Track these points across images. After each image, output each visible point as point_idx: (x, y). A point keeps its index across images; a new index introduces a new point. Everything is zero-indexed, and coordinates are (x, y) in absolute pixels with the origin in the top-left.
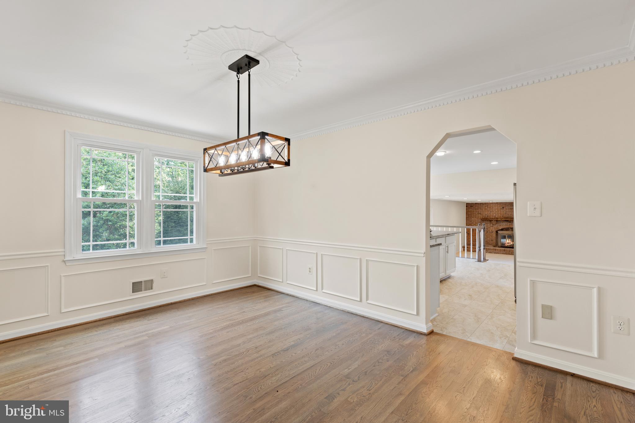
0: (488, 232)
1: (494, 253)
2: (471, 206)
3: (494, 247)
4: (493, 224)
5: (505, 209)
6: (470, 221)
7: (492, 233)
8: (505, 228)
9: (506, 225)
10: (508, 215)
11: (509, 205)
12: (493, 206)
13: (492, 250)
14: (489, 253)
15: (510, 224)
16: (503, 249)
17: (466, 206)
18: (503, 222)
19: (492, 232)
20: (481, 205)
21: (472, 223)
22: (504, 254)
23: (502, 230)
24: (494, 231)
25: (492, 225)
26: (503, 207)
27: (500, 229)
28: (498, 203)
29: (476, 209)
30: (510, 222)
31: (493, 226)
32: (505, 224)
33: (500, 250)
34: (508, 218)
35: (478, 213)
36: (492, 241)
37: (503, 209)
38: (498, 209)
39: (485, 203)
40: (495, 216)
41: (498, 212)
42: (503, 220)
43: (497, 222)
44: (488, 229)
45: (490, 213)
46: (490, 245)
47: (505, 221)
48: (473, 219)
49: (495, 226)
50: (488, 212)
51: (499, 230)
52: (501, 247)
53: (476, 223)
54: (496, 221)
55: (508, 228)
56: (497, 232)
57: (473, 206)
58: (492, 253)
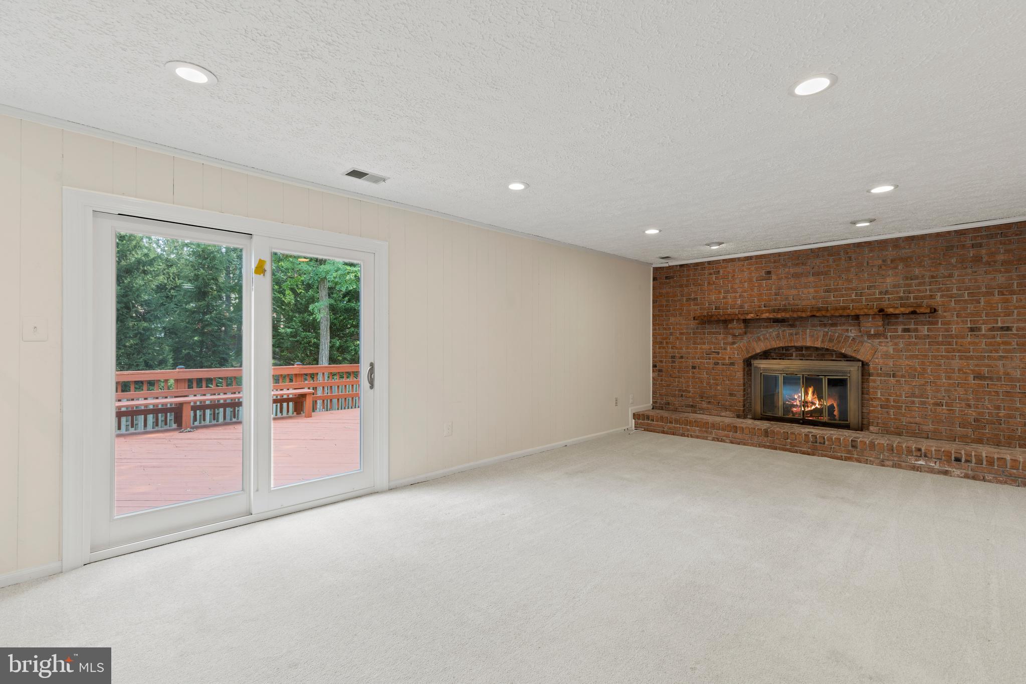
0: (718, 364)
1: (732, 442)
2: (667, 278)
3: (738, 417)
4: (734, 336)
5: (774, 277)
6: (665, 329)
7: (732, 368)
8: (775, 349)
9: (778, 336)
10: (787, 299)
11: (790, 264)
12: (734, 271)
13: (723, 430)
14: (713, 440)
15: (791, 334)
16: (765, 425)
17: (654, 279)
18: (767, 327)
19: (732, 364)
20: (696, 270)
21: (671, 334)
22: (765, 447)
23: (766, 355)
24: (739, 358)
25: (730, 339)
26: (769, 273)
27: (758, 351)
28: (750, 258)
29: (681, 286)
30: (792, 326)
31: (734, 343)
32: (774, 334)
33: (752, 431)
34: (785, 310)
35: (687, 301)
36: (731, 395)
37: (769, 279)
38: (750, 280)
39: (709, 263)
40: (741, 307)
41: (752, 290)
42: (768, 320)
43: (746, 327)
44: (718, 353)
45: (724, 298)
46: (726, 409)
47: (776, 321)
48: (672, 320)
49: (742, 343)
50: (720, 292)
51: (756, 357)
52: (761, 419)
53: (681, 334)
54: (742, 325)
55: (787, 348)
56: (748, 363)
57: (672, 277)
58: (722, 441)
